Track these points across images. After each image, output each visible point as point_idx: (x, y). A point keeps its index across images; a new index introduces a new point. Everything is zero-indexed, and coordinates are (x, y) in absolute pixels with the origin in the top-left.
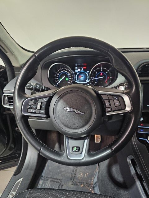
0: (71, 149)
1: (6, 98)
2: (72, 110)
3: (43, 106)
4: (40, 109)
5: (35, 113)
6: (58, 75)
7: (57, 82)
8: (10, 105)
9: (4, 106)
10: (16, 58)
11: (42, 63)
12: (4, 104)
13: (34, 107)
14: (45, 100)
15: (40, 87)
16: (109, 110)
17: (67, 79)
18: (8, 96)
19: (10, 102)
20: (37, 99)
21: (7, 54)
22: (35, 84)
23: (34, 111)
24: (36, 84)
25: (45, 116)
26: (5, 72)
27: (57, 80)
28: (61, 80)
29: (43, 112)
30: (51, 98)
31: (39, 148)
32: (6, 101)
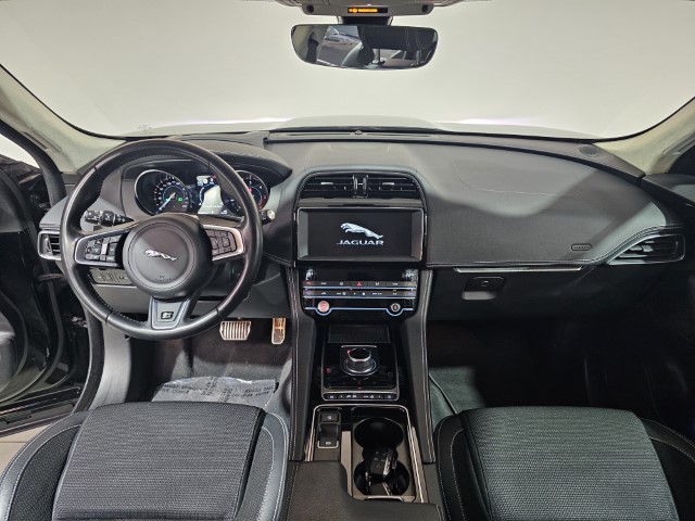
0: (159, 315)
1: (47, 239)
2: (157, 254)
3: (112, 250)
4: (107, 254)
5: (98, 260)
6: (162, 192)
7: (160, 206)
8: (55, 254)
9: (42, 256)
10: (67, 158)
11: (122, 168)
12: (42, 252)
13: (97, 250)
14: (116, 239)
15: (111, 217)
16: (215, 252)
17: (180, 200)
18: (49, 235)
19: (54, 247)
20: (101, 238)
21: (46, 150)
22: (101, 212)
23: (96, 257)
24: (105, 212)
25: (115, 265)
26: (41, 181)
27: (159, 201)
28: (168, 200)
29: (111, 258)
30: (124, 236)
31: (105, 316)
32: (46, 247)
